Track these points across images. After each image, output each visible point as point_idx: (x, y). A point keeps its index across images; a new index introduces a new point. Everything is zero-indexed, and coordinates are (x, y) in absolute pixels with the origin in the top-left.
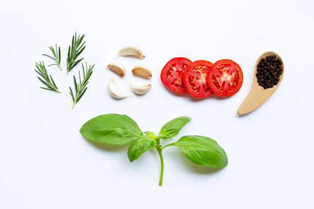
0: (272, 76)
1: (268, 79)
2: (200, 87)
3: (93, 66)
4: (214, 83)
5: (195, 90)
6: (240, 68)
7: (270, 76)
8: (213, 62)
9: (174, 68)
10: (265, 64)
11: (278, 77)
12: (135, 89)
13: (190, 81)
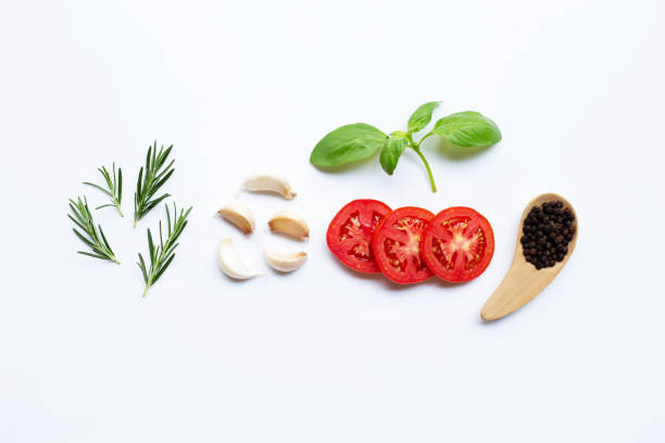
0: (554, 244)
1: (545, 248)
2: (405, 261)
3: (189, 211)
4: (435, 254)
5: (396, 267)
6: (488, 224)
7: (549, 244)
8: (435, 213)
9: (355, 221)
10: (541, 220)
11: (566, 245)
12: (274, 262)
13: (387, 249)
